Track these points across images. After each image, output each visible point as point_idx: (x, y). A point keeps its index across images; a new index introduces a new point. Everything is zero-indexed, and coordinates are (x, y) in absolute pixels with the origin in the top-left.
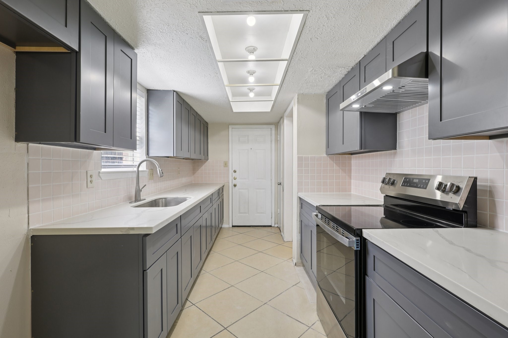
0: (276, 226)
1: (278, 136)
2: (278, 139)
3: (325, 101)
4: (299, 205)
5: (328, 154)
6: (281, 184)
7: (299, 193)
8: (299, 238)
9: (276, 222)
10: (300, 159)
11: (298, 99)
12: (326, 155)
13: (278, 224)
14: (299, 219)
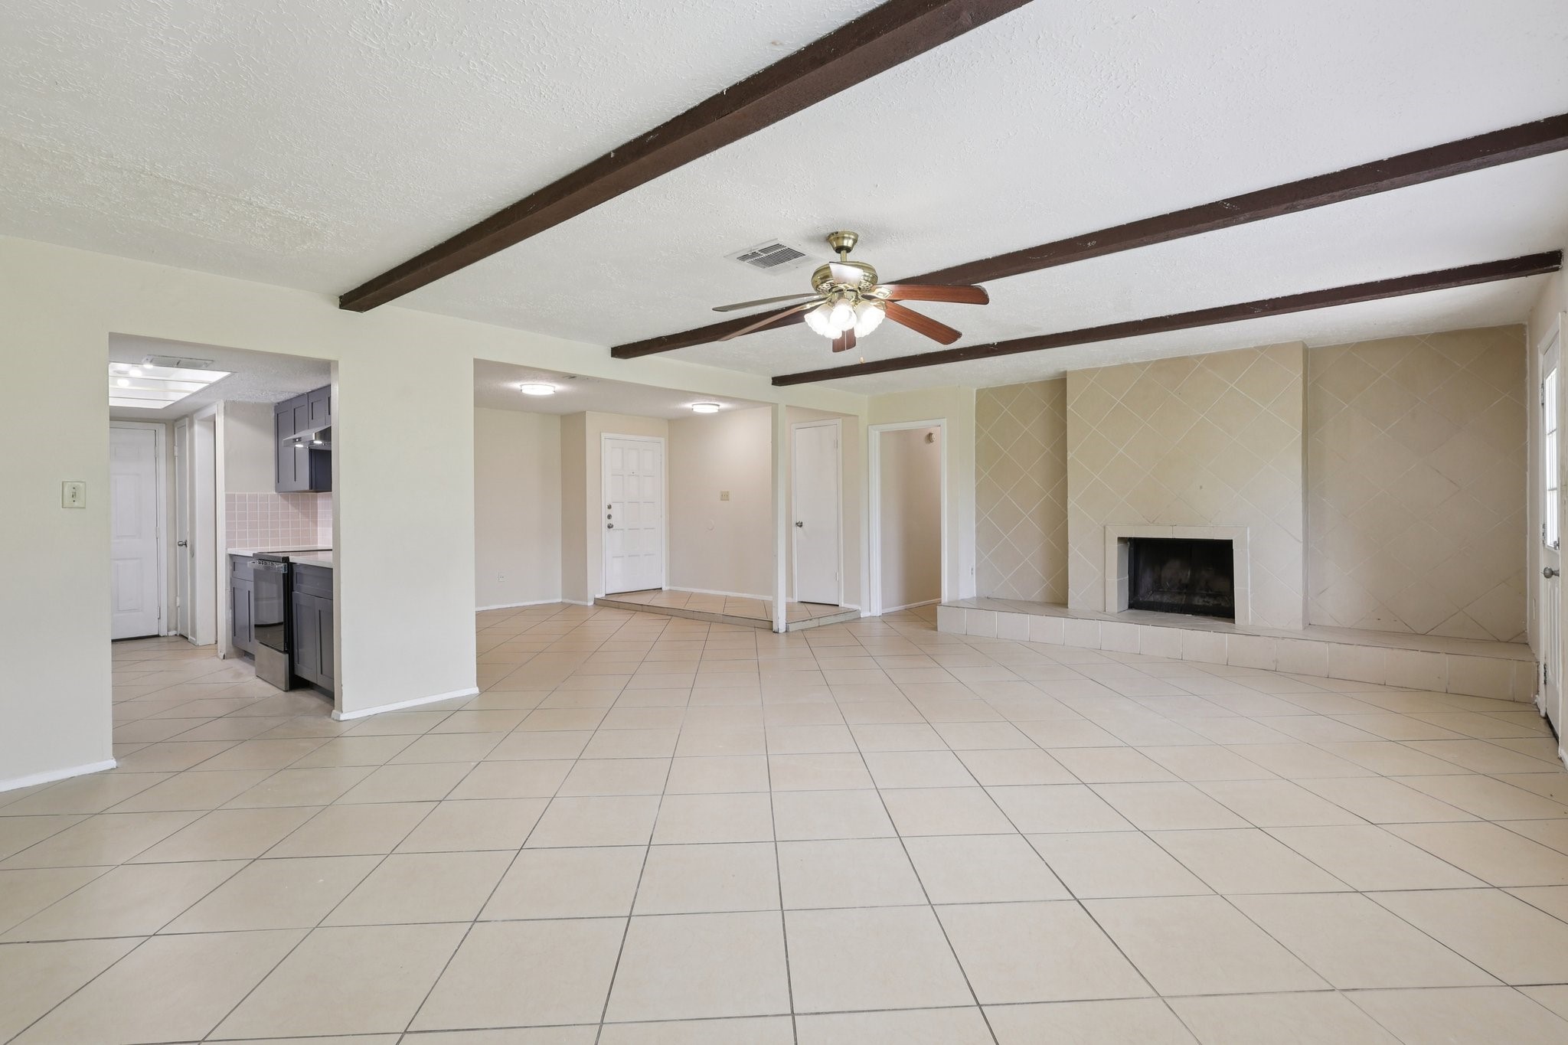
0: (172, 633)
1: (176, 448)
2: (176, 454)
3: (273, 415)
4: (230, 567)
5: (277, 490)
6: (186, 544)
7: (228, 549)
8: (230, 616)
9: (172, 626)
10: (229, 498)
11: (225, 408)
12: (276, 491)
13: (176, 629)
14: (229, 588)
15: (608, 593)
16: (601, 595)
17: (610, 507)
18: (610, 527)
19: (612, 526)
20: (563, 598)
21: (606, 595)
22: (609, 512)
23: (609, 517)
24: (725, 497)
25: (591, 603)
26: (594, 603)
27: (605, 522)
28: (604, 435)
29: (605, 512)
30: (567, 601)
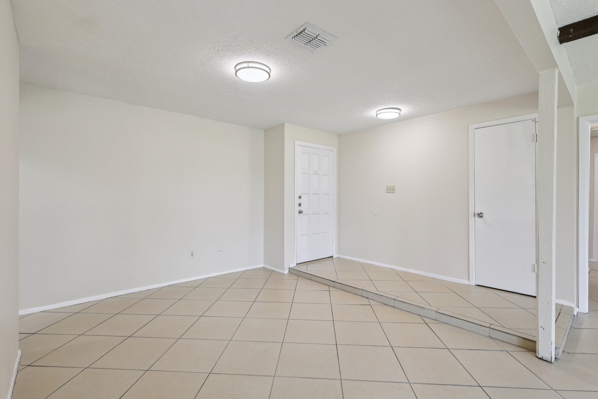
15: (298, 263)
16: (293, 265)
17: (300, 197)
18: (300, 212)
19: (302, 212)
20: (265, 264)
21: (297, 264)
22: (300, 201)
23: (300, 205)
24: (391, 190)
25: (286, 272)
26: (289, 271)
27: (298, 209)
28: (297, 142)
29: (298, 201)
30: (268, 267)
